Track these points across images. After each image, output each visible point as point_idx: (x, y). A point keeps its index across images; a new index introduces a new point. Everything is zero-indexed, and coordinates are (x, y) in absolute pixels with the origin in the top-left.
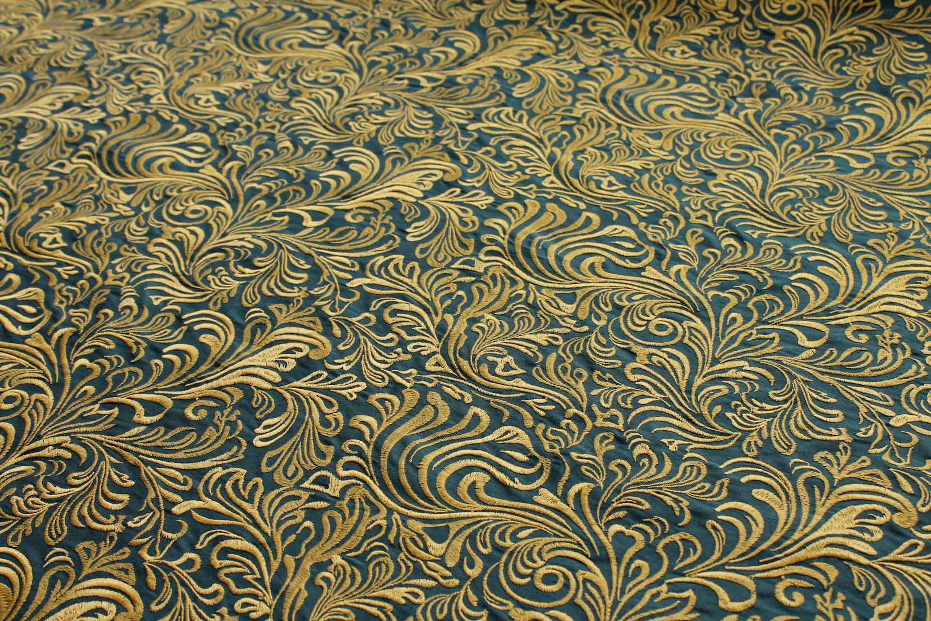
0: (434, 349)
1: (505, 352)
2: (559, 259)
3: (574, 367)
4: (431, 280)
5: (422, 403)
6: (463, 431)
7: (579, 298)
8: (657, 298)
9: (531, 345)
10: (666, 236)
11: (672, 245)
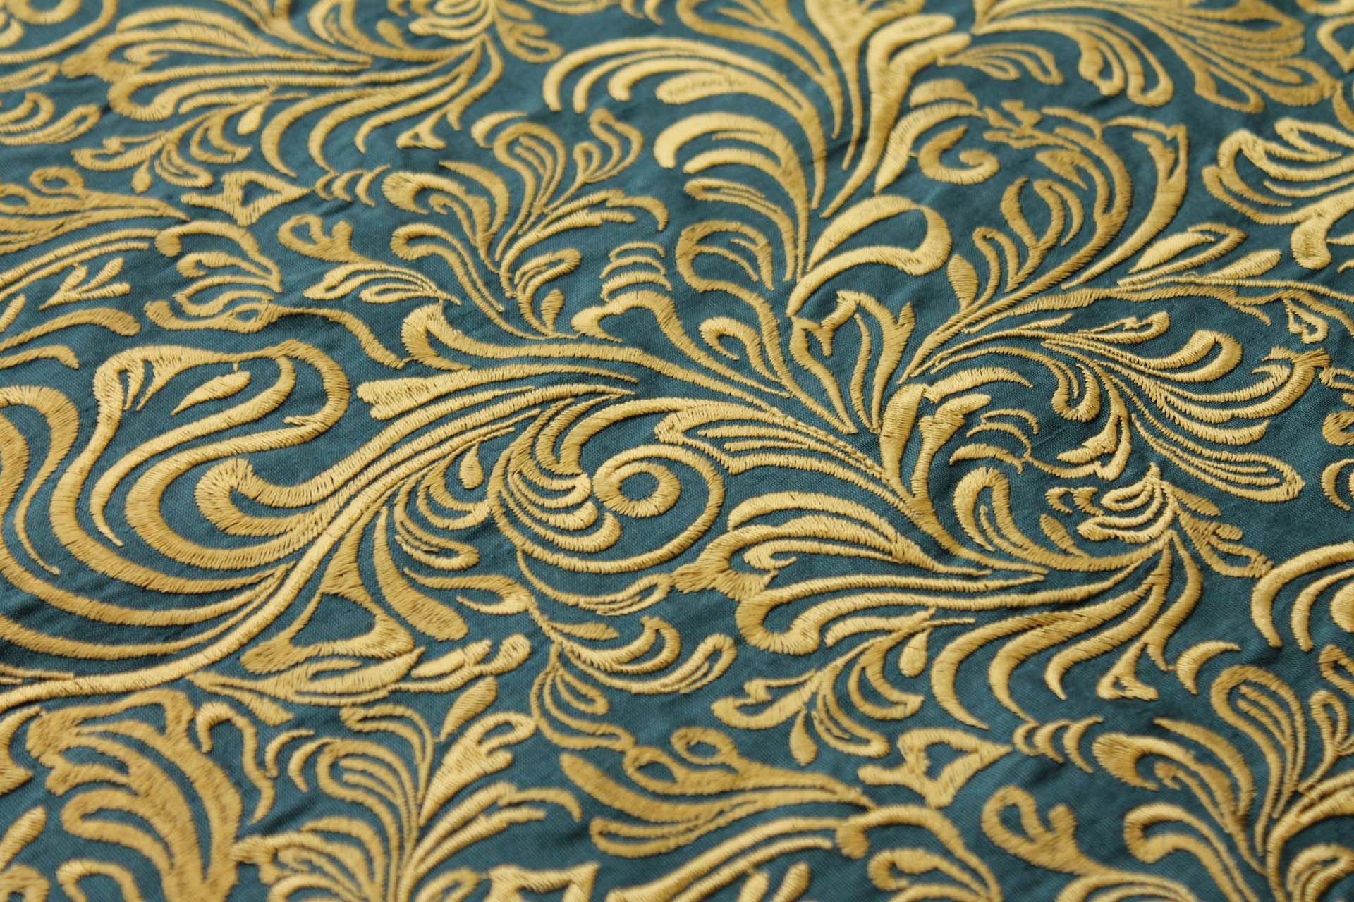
2: (141, 553)
7: (360, 595)
8: (513, 436)
9: (483, 797)
10: (264, 288)
11: (316, 292)
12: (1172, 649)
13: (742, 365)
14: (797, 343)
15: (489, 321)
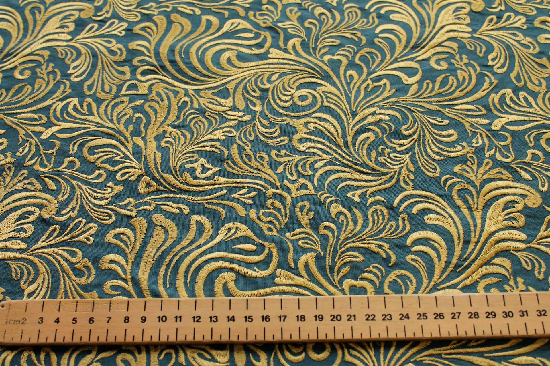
0: (139, 172)
1: (197, 156)
2: (201, 61)
3: (255, 153)
4: (109, 112)
5: (151, 227)
6: (195, 240)
7: (231, 91)
8: (289, 74)
9: (213, 143)
10: (273, 19)
11: (280, 25)
12: (372, 194)
13: (348, 84)
14: (364, 85)
15: (309, 48)
